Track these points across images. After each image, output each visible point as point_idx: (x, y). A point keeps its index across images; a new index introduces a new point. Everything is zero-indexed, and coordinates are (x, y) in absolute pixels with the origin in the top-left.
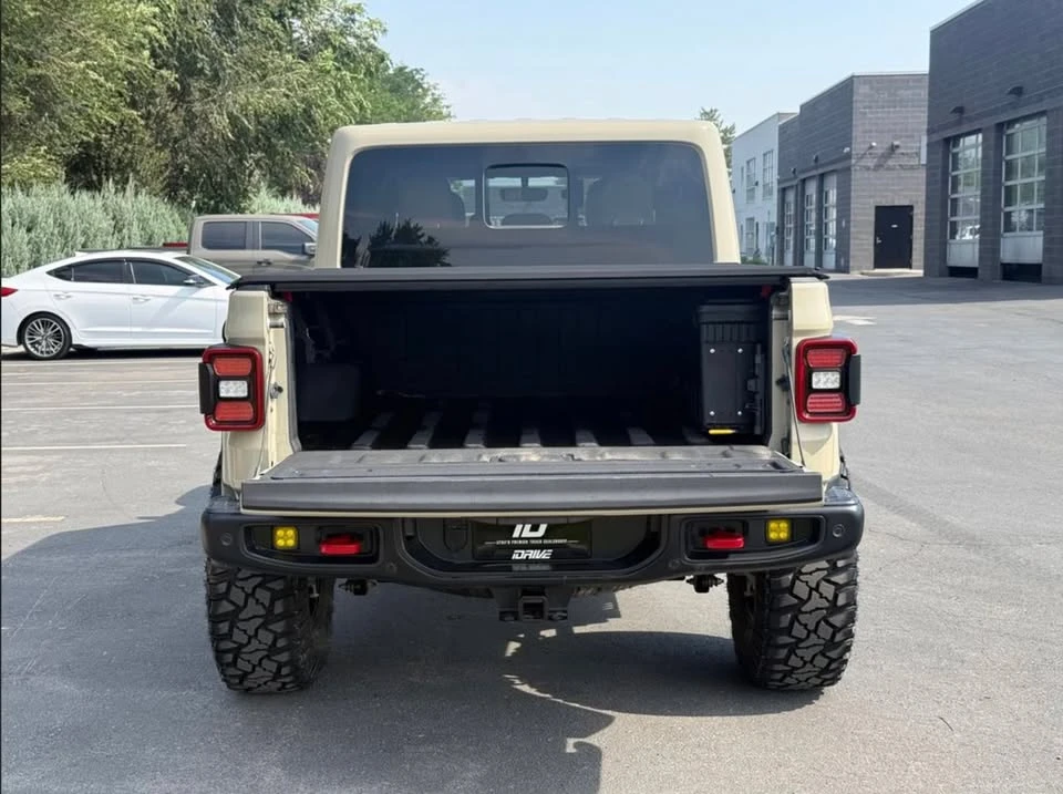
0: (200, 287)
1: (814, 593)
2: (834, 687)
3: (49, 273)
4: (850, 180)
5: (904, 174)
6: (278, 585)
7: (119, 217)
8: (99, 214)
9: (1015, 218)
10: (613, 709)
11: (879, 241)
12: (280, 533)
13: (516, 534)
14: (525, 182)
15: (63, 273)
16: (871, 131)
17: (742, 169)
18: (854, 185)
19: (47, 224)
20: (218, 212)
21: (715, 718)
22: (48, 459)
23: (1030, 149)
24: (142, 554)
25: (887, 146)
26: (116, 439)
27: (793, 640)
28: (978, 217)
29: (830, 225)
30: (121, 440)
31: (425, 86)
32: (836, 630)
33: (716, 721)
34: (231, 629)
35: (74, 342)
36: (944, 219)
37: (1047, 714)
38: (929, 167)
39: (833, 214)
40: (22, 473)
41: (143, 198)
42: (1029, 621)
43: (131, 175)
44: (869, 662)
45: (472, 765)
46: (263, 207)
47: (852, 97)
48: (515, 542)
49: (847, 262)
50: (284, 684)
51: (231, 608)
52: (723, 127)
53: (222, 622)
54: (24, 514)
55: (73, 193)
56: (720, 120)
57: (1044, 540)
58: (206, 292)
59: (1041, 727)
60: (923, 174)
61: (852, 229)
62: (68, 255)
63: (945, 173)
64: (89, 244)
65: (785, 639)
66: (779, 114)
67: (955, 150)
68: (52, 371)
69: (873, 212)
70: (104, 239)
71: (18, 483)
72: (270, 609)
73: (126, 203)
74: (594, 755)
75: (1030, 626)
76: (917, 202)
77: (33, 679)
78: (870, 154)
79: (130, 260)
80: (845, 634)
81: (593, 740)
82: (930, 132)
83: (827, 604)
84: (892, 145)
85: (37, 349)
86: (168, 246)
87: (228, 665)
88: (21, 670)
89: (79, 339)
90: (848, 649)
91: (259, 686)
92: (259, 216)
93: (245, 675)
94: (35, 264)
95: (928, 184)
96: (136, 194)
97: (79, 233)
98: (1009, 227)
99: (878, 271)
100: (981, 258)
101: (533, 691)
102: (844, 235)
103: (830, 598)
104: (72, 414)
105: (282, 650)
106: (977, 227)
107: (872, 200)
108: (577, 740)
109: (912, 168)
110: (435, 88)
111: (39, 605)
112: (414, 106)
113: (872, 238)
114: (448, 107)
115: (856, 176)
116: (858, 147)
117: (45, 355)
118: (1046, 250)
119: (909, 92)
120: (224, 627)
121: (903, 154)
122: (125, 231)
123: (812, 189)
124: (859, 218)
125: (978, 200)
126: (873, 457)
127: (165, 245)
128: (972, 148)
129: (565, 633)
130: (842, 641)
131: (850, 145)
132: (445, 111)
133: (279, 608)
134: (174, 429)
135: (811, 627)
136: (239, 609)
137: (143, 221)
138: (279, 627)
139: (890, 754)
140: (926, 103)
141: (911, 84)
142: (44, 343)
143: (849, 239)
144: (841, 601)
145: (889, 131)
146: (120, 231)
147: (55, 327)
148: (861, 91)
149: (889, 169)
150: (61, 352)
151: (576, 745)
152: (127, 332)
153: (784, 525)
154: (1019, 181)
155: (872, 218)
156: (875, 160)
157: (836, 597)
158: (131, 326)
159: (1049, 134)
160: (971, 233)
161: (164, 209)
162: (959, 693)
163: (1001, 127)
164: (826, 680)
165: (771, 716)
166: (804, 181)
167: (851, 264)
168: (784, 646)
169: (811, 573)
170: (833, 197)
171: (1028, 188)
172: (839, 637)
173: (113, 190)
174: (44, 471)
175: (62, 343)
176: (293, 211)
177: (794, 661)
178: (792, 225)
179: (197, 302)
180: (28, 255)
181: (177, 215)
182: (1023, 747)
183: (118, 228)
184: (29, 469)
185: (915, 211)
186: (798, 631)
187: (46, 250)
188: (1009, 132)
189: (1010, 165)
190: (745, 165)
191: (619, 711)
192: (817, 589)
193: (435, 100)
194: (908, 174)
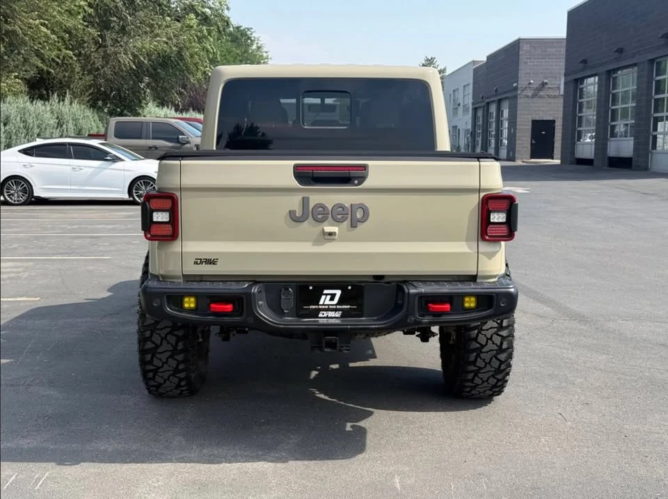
0: (115, 162)
1: (489, 341)
2: (500, 396)
3: (20, 151)
4: (517, 104)
5: (549, 100)
6: (180, 333)
7: (60, 117)
8: (48, 115)
9: (617, 130)
10: (372, 408)
11: (533, 142)
12: (186, 299)
13: (321, 302)
14: (323, 101)
15: (28, 152)
16: (530, 74)
17: (450, 95)
18: (519, 107)
19: (16, 121)
20: (122, 116)
21: (431, 413)
22: (25, 264)
23: (627, 86)
24: (89, 319)
25: (540, 82)
26: (67, 253)
27: (476, 368)
28: (594, 128)
29: (504, 131)
30: (69, 254)
31: (253, 39)
32: (501, 362)
33: (432, 414)
34: (152, 358)
35: (35, 194)
36: (574, 129)
37: (621, 413)
38: (565, 96)
39: (506, 124)
40: (10, 272)
41: (75, 105)
42: (613, 363)
43: (68, 91)
44: (520, 384)
45: (292, 436)
46: (150, 113)
47: (519, 52)
48: (321, 307)
49: (514, 154)
50: (183, 391)
51: (153, 345)
52: (439, 68)
53: (147, 353)
54: (15, 296)
55: (32, 102)
56: (437, 64)
57: (624, 318)
58: (118, 165)
59: (617, 419)
60: (561, 101)
61: (517, 135)
62: (29, 141)
63: (575, 101)
64: (42, 134)
65: (472, 368)
66: (473, 61)
67: (581, 86)
68: (21, 212)
69: (530, 123)
70: (51, 131)
71: (9, 278)
72: (175, 347)
73: (65, 108)
74: (362, 432)
75: (614, 365)
76: (558, 118)
77: (32, 388)
78: (529, 88)
79: (70, 144)
80: (506, 365)
81: (362, 424)
82: (566, 75)
83: (497, 348)
84: (543, 83)
85: (11, 199)
86: (91, 136)
87: (150, 379)
88: (25, 383)
89: (38, 192)
90: (508, 374)
91: (168, 392)
92: (148, 118)
93: (159, 385)
94: (8, 146)
95: (564, 107)
96: (71, 103)
97: (35, 127)
98: (613, 135)
99: (532, 160)
100: (595, 154)
101: (326, 398)
102: (512, 138)
103: (499, 344)
104: (37, 238)
105: (181, 371)
106: (594, 134)
107: (530, 117)
108: (352, 424)
109: (555, 97)
110: (258, 40)
111: (31, 348)
112: (246, 51)
113: (529, 140)
114: (266, 52)
115: (521, 101)
116: (522, 82)
117: (17, 203)
118: (635, 149)
119: (554, 50)
120: (148, 357)
121: (549, 88)
122: (64, 126)
123: (493, 109)
124: (521, 127)
125: (595, 117)
126: (526, 270)
127: (89, 135)
128: (591, 85)
129: (344, 366)
130: (505, 369)
131: (517, 82)
132: (265, 55)
133: (180, 346)
134: (102, 248)
135: (488, 361)
136: (157, 347)
137: (75, 120)
138: (180, 357)
139: (530, 433)
140: (564, 56)
141: (555, 44)
142: (16, 195)
143: (515, 140)
144: (505, 346)
145: (541, 73)
146: (61, 126)
147: (23, 185)
148: (525, 48)
149: (540, 97)
150: (27, 200)
151: (352, 427)
152: (67, 189)
153: (473, 299)
154: (619, 106)
155: (530, 127)
156: (532, 92)
157: (502, 343)
158: (71, 185)
159: (639, 77)
160: (590, 138)
161: (89, 113)
162: (571, 401)
163: (609, 72)
164: (495, 392)
165: (463, 412)
166: (488, 103)
167: (517, 156)
168: (472, 372)
169: (487, 330)
170: (506, 113)
171: (625, 110)
172: (503, 367)
173: (57, 101)
174: (24, 271)
175: (27, 195)
176: (169, 116)
177: (477, 381)
178: (480, 131)
179: (113, 171)
180: (4, 140)
181: (96, 117)
182: (606, 429)
183: (60, 125)
184: (16, 270)
185: (556, 124)
186: (480, 363)
187: (15, 137)
188: (614, 76)
189: (615, 96)
190: (452, 92)
191: (376, 409)
192: (491, 339)
193: (259, 48)
194: (552, 101)
